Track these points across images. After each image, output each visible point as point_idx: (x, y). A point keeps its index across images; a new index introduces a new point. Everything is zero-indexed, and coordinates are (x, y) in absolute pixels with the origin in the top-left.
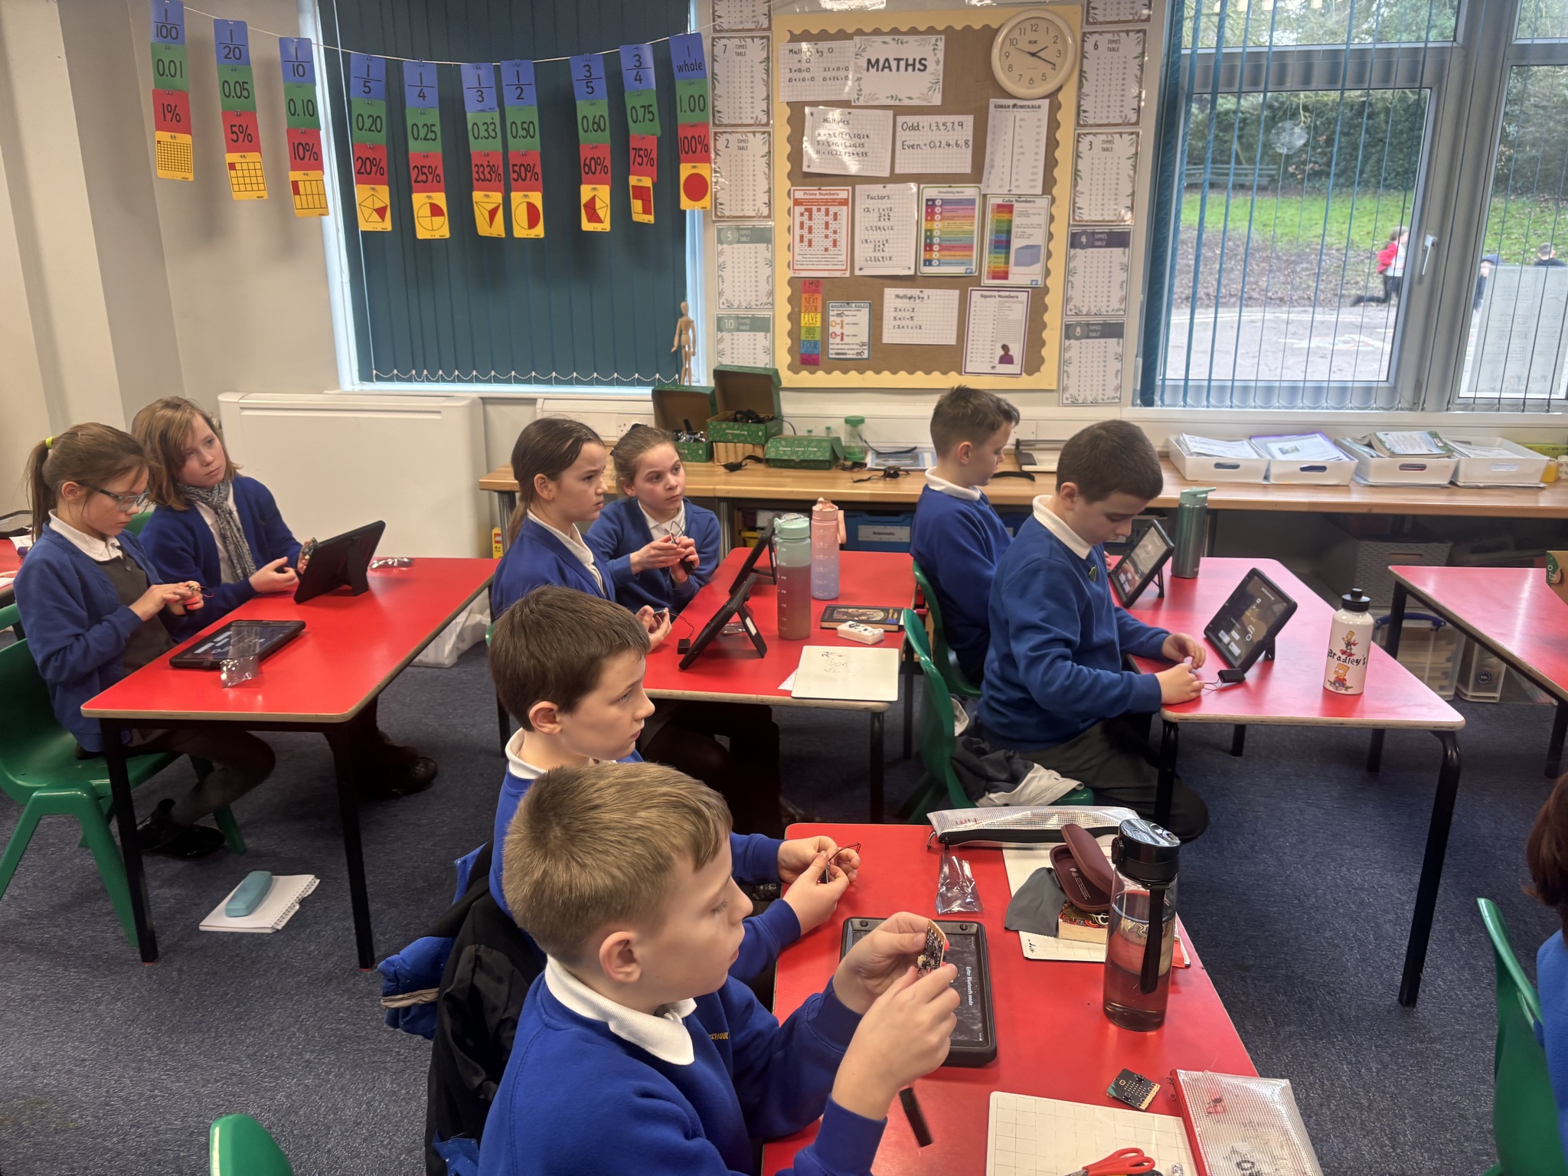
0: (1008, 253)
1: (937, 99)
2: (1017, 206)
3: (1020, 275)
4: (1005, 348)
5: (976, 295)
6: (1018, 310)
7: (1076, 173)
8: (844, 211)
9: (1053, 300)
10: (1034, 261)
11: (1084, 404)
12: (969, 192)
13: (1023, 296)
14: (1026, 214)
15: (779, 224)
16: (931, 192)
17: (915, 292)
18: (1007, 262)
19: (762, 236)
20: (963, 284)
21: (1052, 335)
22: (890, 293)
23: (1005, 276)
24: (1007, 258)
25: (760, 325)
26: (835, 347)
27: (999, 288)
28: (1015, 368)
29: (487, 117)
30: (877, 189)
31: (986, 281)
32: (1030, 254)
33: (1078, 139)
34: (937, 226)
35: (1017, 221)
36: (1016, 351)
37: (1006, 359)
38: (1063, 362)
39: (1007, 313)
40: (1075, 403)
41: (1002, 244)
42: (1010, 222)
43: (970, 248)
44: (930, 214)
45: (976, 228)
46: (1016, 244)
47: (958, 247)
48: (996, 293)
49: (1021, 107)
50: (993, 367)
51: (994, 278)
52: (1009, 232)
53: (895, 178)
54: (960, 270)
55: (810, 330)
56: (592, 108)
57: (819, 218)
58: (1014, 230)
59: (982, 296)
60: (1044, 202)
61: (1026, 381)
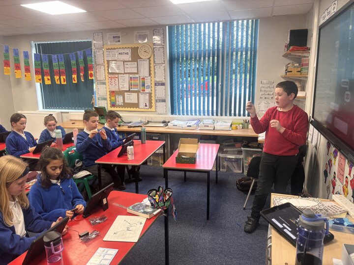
0: (145, 87)
1: (130, 60)
2: (145, 78)
3: (147, 91)
4: (146, 104)
5: (140, 94)
6: (147, 97)
7: (155, 73)
8: (117, 79)
9: (153, 95)
10: (149, 88)
12: (137, 76)
13: (148, 94)
14: (147, 80)
15: (107, 81)
16: (131, 76)
17: (130, 93)
19: (104, 83)
20: (138, 92)
21: (153, 101)
22: (126, 93)
23: (144, 91)
25: (105, 99)
26: (117, 103)
27: (144, 93)
28: (148, 107)
29: (56, 63)
30: (122, 75)
31: (141, 92)
32: (148, 87)
33: (154, 66)
34: (132, 82)
36: (148, 104)
37: (146, 106)
38: (156, 107)
39: (145, 97)
40: (159, 114)
41: (143, 85)
43: (138, 86)
44: (131, 80)
45: (139, 82)
46: (146, 85)
47: (136, 85)
49: (144, 61)
50: (144, 107)
53: (125, 73)
54: (137, 90)
55: (113, 100)
56: (73, 62)
57: (113, 80)
58: (145, 82)
60: (150, 77)
61: (150, 110)
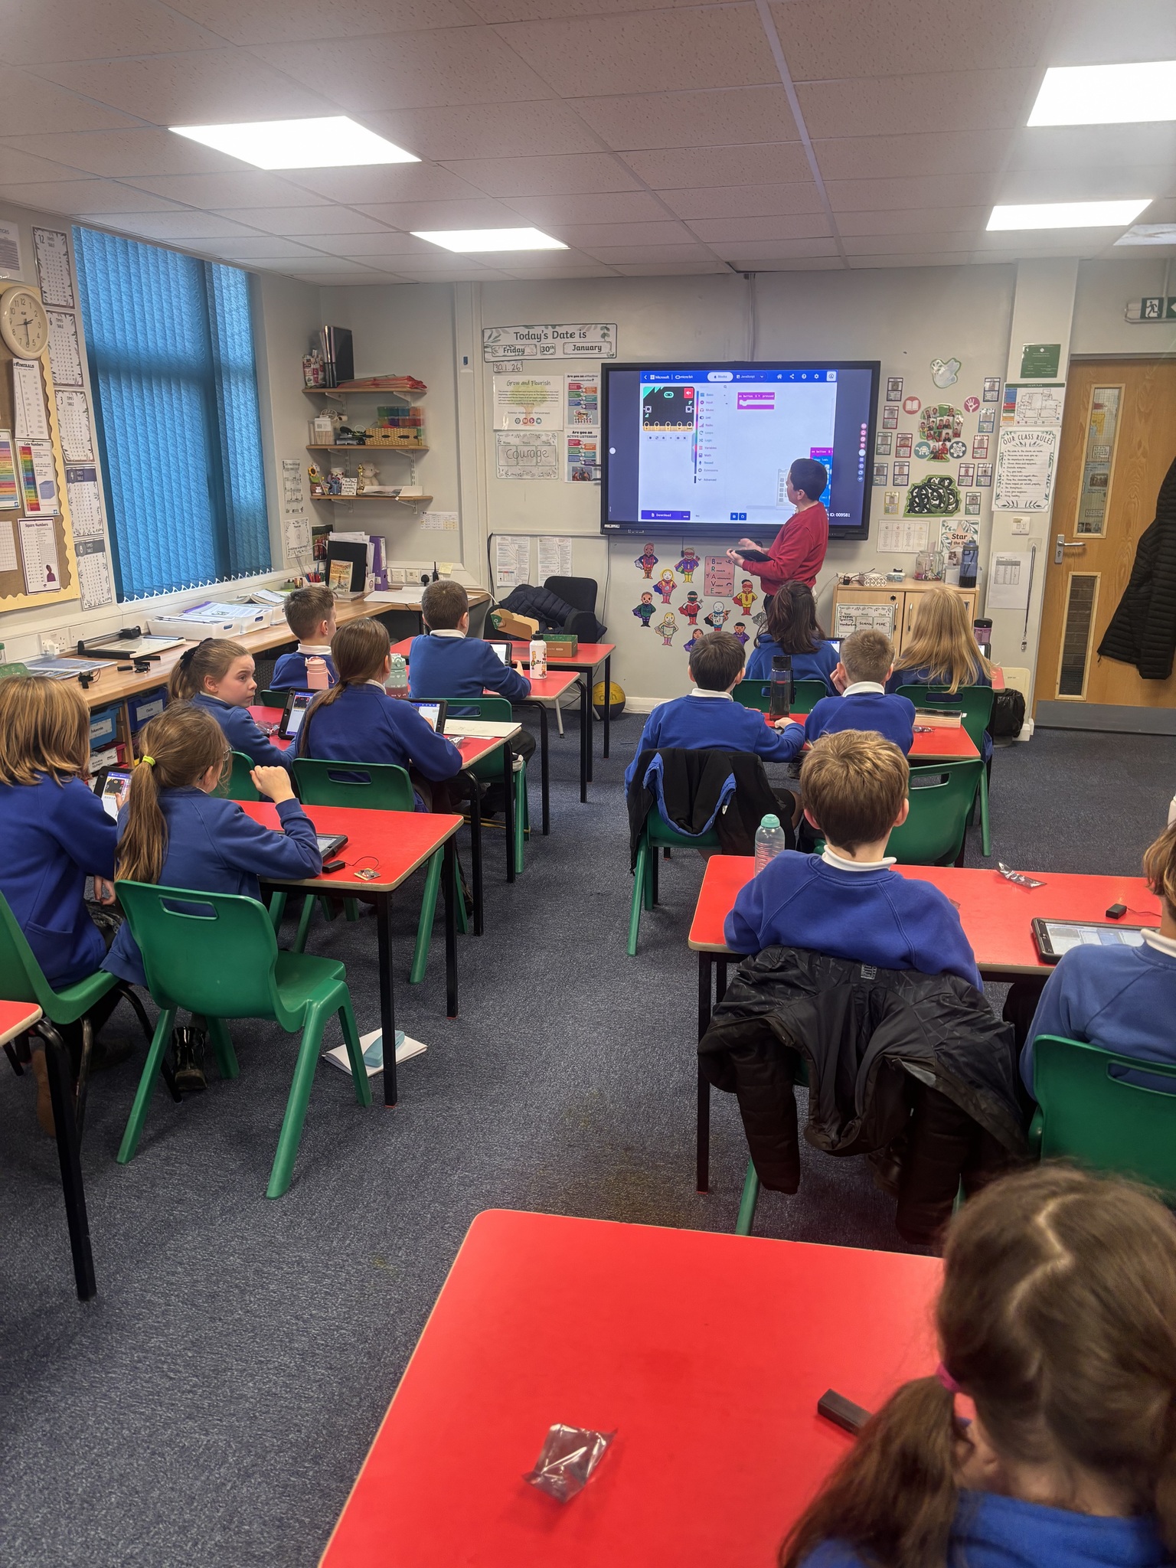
0: (35, 488)
2: (32, 447)
3: (47, 506)
4: (48, 567)
5: (23, 525)
6: (50, 537)
7: (60, 423)
9: (66, 526)
10: (51, 494)
11: (95, 607)
12: (4, 435)
13: (50, 524)
14: (39, 456)
18: (37, 496)
20: (14, 516)
21: (70, 553)
23: (37, 507)
24: (36, 492)
27: (35, 518)
28: (56, 584)
31: (29, 513)
32: (48, 489)
33: (56, 395)
35: (36, 461)
36: (55, 571)
37: (51, 578)
38: (80, 575)
39: (44, 538)
40: (91, 606)
41: (31, 481)
42: (31, 461)
43: (12, 485)
45: (13, 467)
46: (39, 480)
47: (5, 484)
48: (34, 523)
49: (22, 365)
50: (45, 585)
51: (32, 510)
52: (33, 470)
54: (10, 504)
58: (35, 468)
59: (27, 526)
60: (48, 445)
61: (64, 595)
